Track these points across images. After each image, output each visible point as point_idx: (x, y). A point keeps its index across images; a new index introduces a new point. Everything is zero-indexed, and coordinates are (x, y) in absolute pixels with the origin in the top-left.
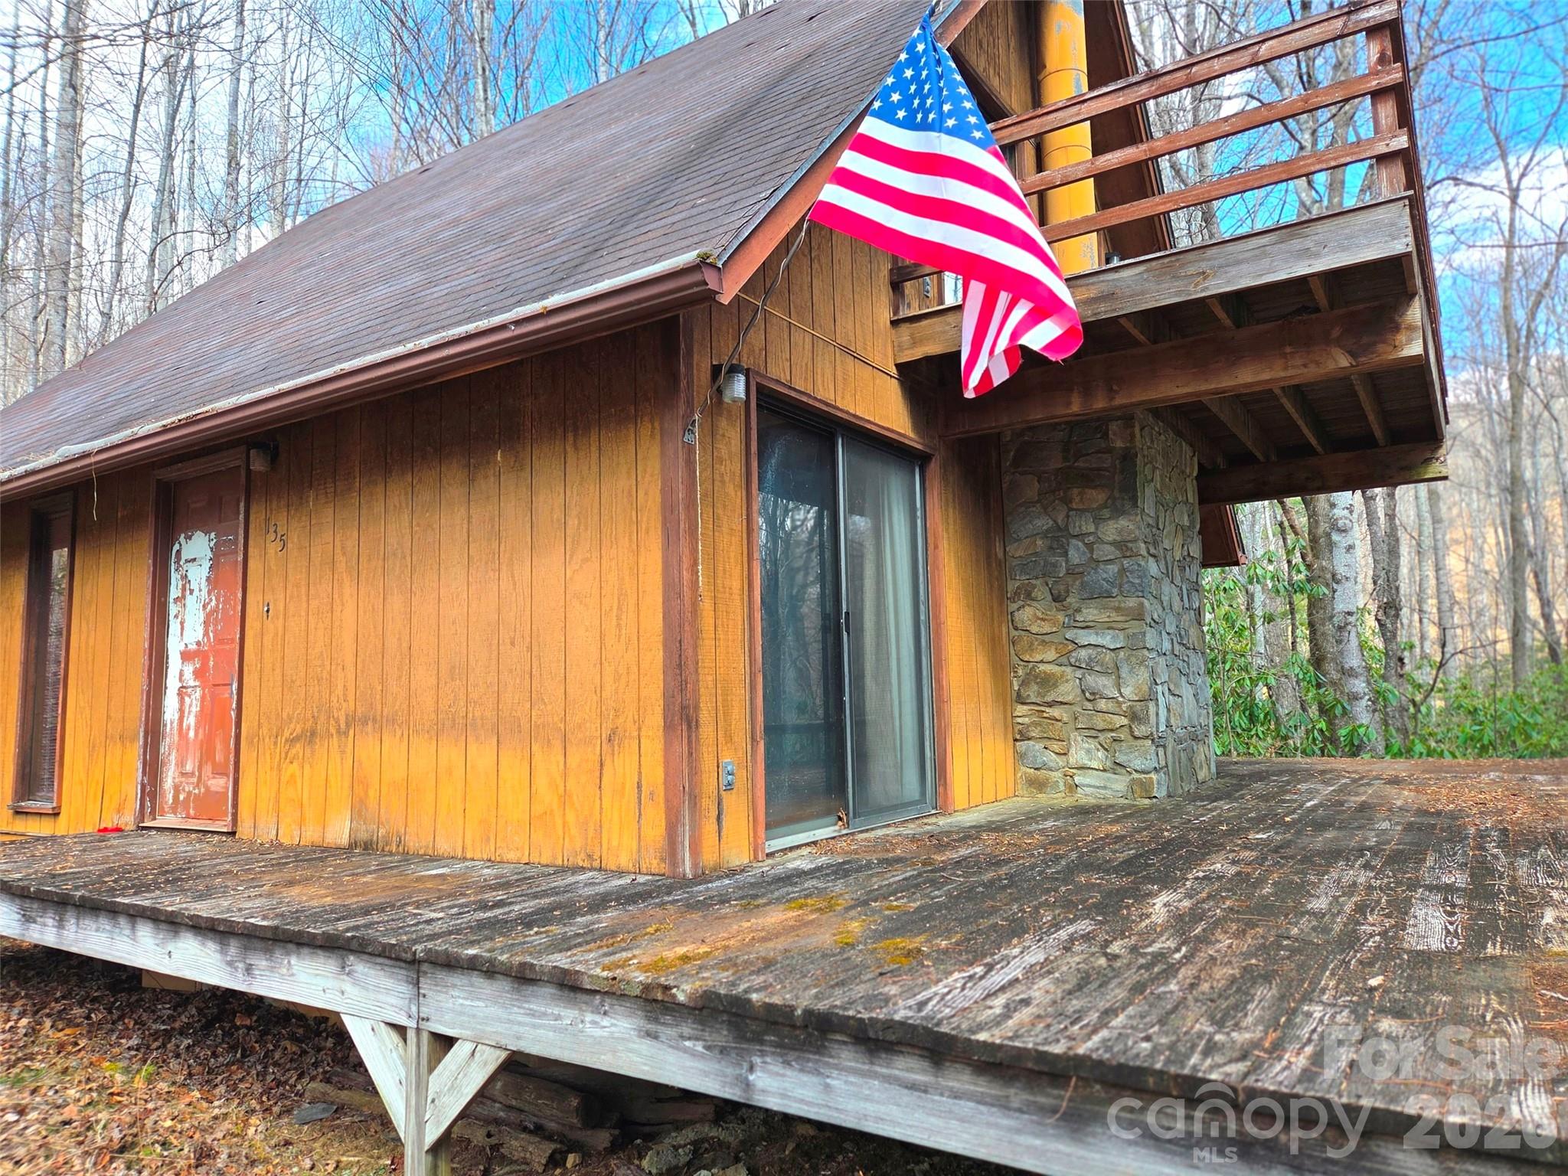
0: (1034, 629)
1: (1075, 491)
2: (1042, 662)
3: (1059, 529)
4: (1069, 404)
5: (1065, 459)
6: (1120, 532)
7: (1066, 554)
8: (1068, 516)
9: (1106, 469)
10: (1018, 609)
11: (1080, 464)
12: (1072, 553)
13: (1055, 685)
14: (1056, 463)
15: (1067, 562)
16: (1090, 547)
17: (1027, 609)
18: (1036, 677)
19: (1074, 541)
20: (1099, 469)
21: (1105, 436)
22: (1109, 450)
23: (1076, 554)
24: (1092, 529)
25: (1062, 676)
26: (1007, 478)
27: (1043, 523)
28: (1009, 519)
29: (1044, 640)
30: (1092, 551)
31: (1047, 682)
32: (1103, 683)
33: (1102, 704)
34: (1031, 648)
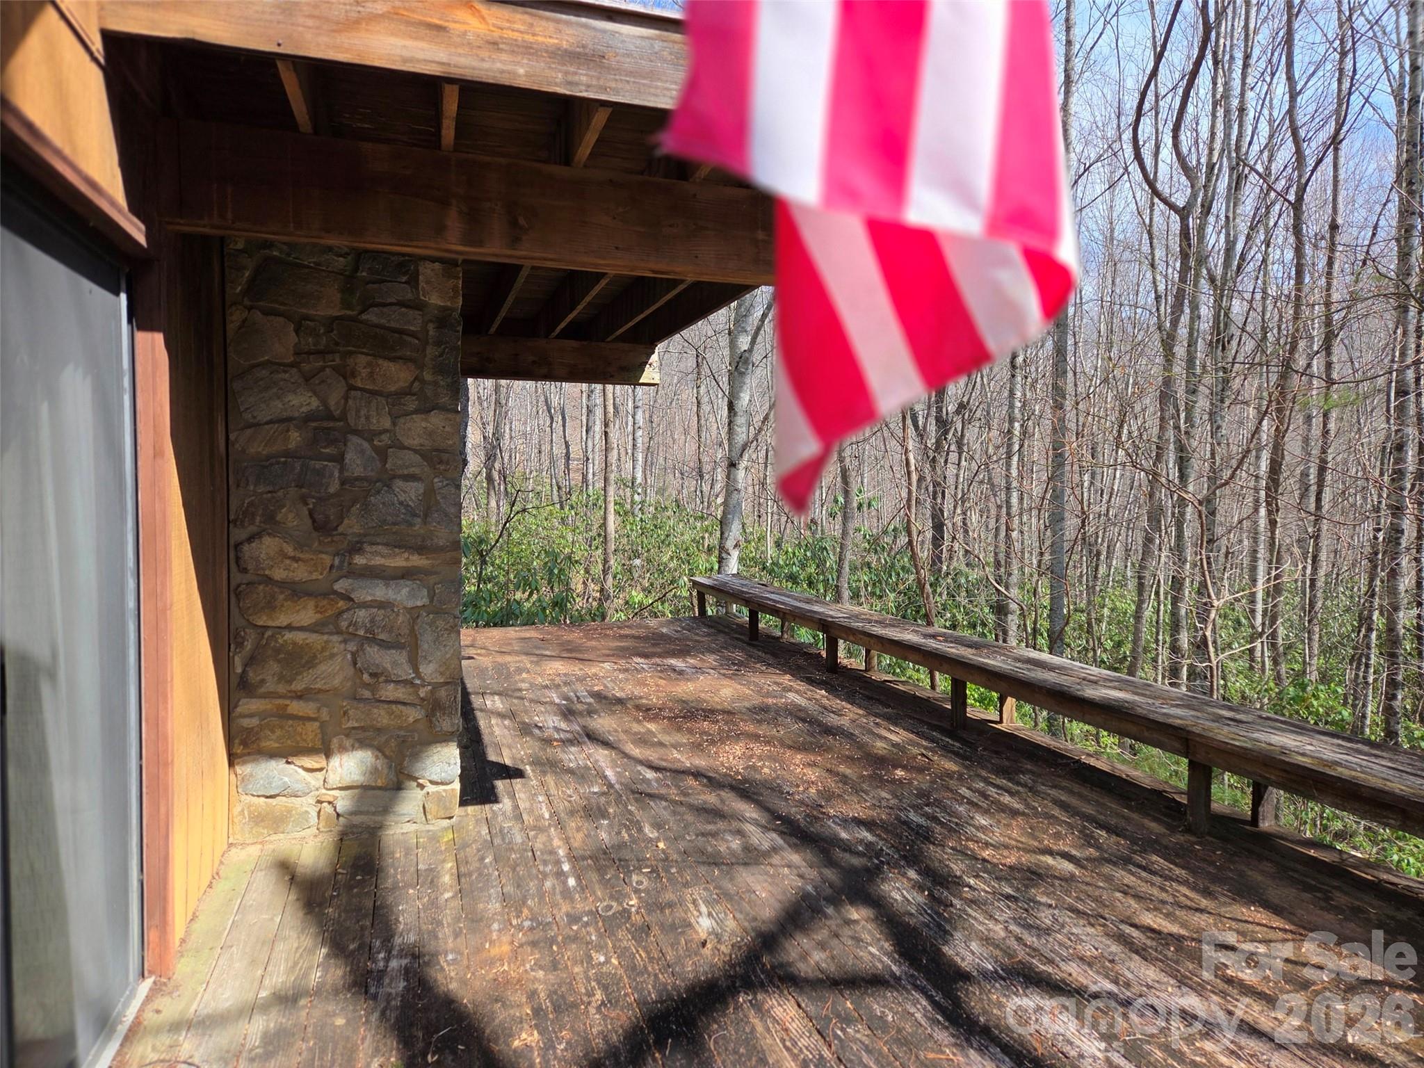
0: (279, 574)
1: (362, 360)
2: (290, 628)
3: (330, 417)
4: (440, 229)
5: (346, 305)
6: (430, 434)
7: (339, 459)
8: (346, 398)
9: (413, 335)
10: (250, 539)
11: (371, 316)
12: (350, 456)
13: (311, 663)
14: (329, 305)
15: (341, 471)
16: (382, 454)
17: (267, 540)
18: (278, 651)
19: (355, 440)
20: (401, 332)
21: (413, 281)
22: (419, 306)
23: (357, 458)
24: (387, 423)
25: (324, 649)
26: (236, 317)
27: (302, 402)
28: (236, 385)
29: (297, 592)
30: (384, 460)
31: (299, 660)
32: (393, 661)
33: (390, 692)
34: (271, 606)
